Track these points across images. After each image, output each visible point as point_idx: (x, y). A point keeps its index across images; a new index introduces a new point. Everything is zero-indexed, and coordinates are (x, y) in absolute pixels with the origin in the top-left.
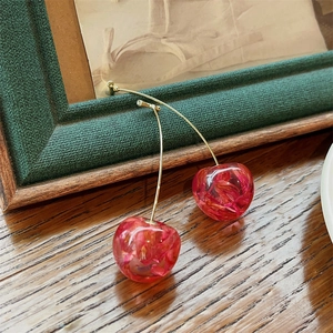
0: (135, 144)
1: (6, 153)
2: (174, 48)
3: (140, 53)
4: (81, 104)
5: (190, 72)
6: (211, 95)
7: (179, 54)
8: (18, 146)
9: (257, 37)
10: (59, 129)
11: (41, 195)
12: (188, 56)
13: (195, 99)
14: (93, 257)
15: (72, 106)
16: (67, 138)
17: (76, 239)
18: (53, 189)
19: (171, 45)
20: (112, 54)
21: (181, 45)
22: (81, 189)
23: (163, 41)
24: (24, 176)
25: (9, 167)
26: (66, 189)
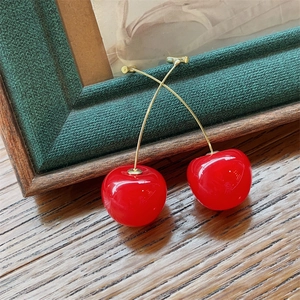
3: (158, 25)
4: (95, 87)
5: (218, 40)
7: (205, 21)
8: (30, 136)
18: (67, 177)
20: (128, 29)
21: (205, 11)
23: (185, 9)
24: (40, 165)
26: (81, 176)
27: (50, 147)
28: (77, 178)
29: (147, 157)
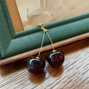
0: (37, 44)
2: (47, 13)
3: (37, 15)
4: (19, 32)
6: (60, 27)
9: (73, 8)
10: (13, 41)
11: (8, 62)
12: (52, 15)
13: (55, 28)
14: (25, 80)
15: (17, 33)
16: (15, 43)
17: (20, 74)
18: (11, 59)
20: (28, 16)
21: (50, 12)
22: (21, 59)
23: (44, 11)
24: (3, 56)
26: (16, 59)
27: (6, 50)
29: (36, 52)
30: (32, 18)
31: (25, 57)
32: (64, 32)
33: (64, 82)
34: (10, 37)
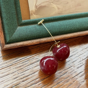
0: (41, 34)
1: (3, 34)
3: (44, 7)
4: (26, 21)
5: (59, 13)
6: (64, 21)
7: (56, 8)
8: (6, 32)
9: (79, 5)
10: (19, 28)
11: (12, 47)
12: (58, 9)
13: (59, 22)
15: (23, 21)
16: (21, 30)
18: (15, 45)
19: (54, 5)
20: (36, 6)
21: (57, 5)
22: (24, 46)
23: (52, 4)
25: (3, 38)
26: (20, 46)
27: (12, 36)
28: (18, 46)
29: (39, 42)
30: (39, 9)
31: (28, 45)
32: (68, 26)
33: (60, 73)
34: (17, 24)
